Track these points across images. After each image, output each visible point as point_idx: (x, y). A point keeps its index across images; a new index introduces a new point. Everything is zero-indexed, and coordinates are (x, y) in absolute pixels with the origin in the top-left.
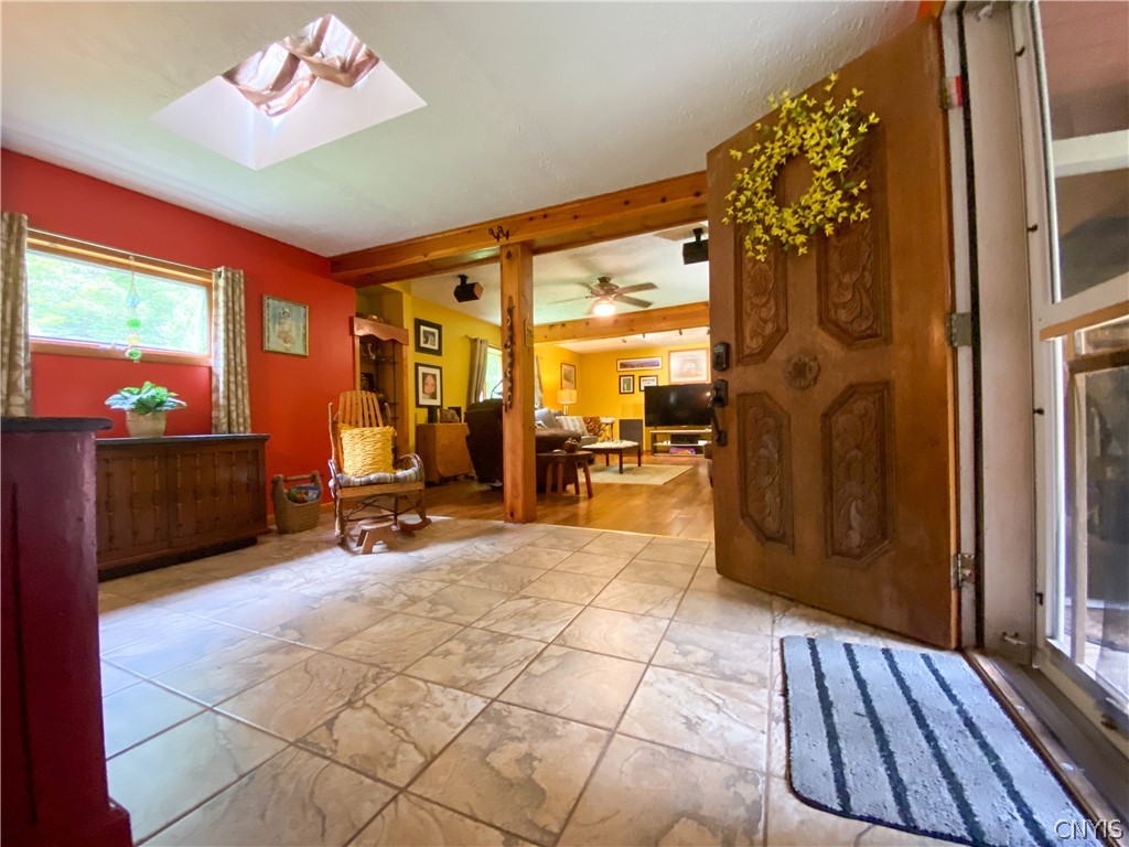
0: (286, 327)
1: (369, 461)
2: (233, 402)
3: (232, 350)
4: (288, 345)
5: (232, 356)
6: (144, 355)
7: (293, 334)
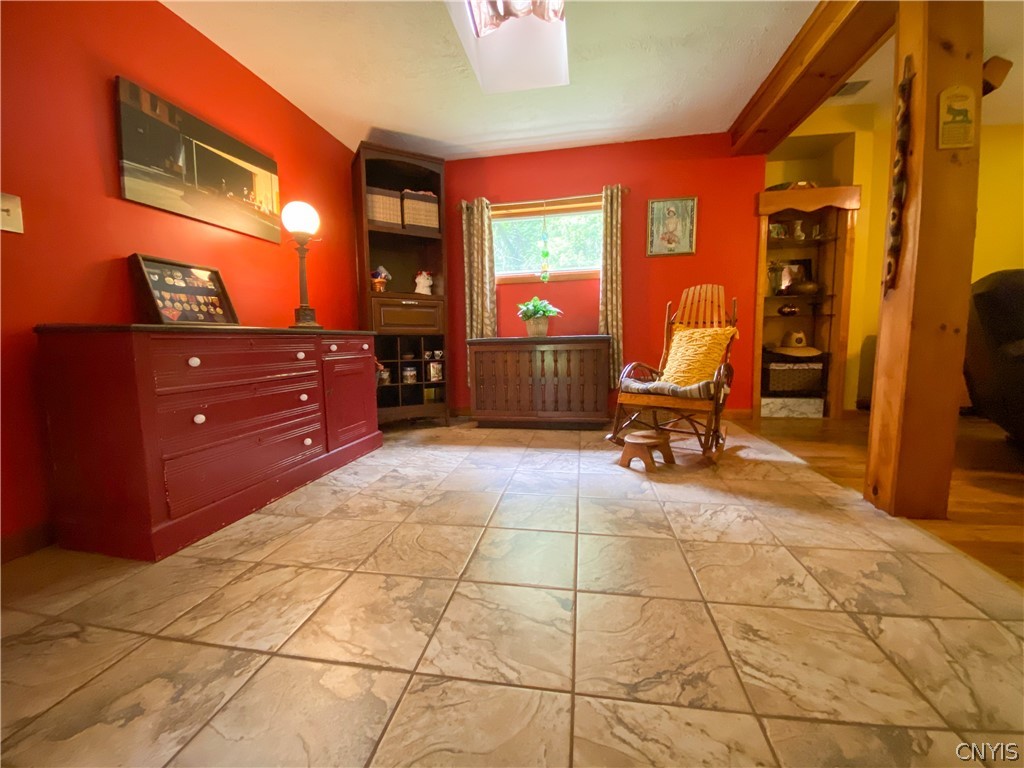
0: (671, 227)
1: (683, 367)
2: (609, 307)
3: (609, 262)
4: (673, 246)
5: (609, 267)
6: (551, 277)
7: (679, 233)
